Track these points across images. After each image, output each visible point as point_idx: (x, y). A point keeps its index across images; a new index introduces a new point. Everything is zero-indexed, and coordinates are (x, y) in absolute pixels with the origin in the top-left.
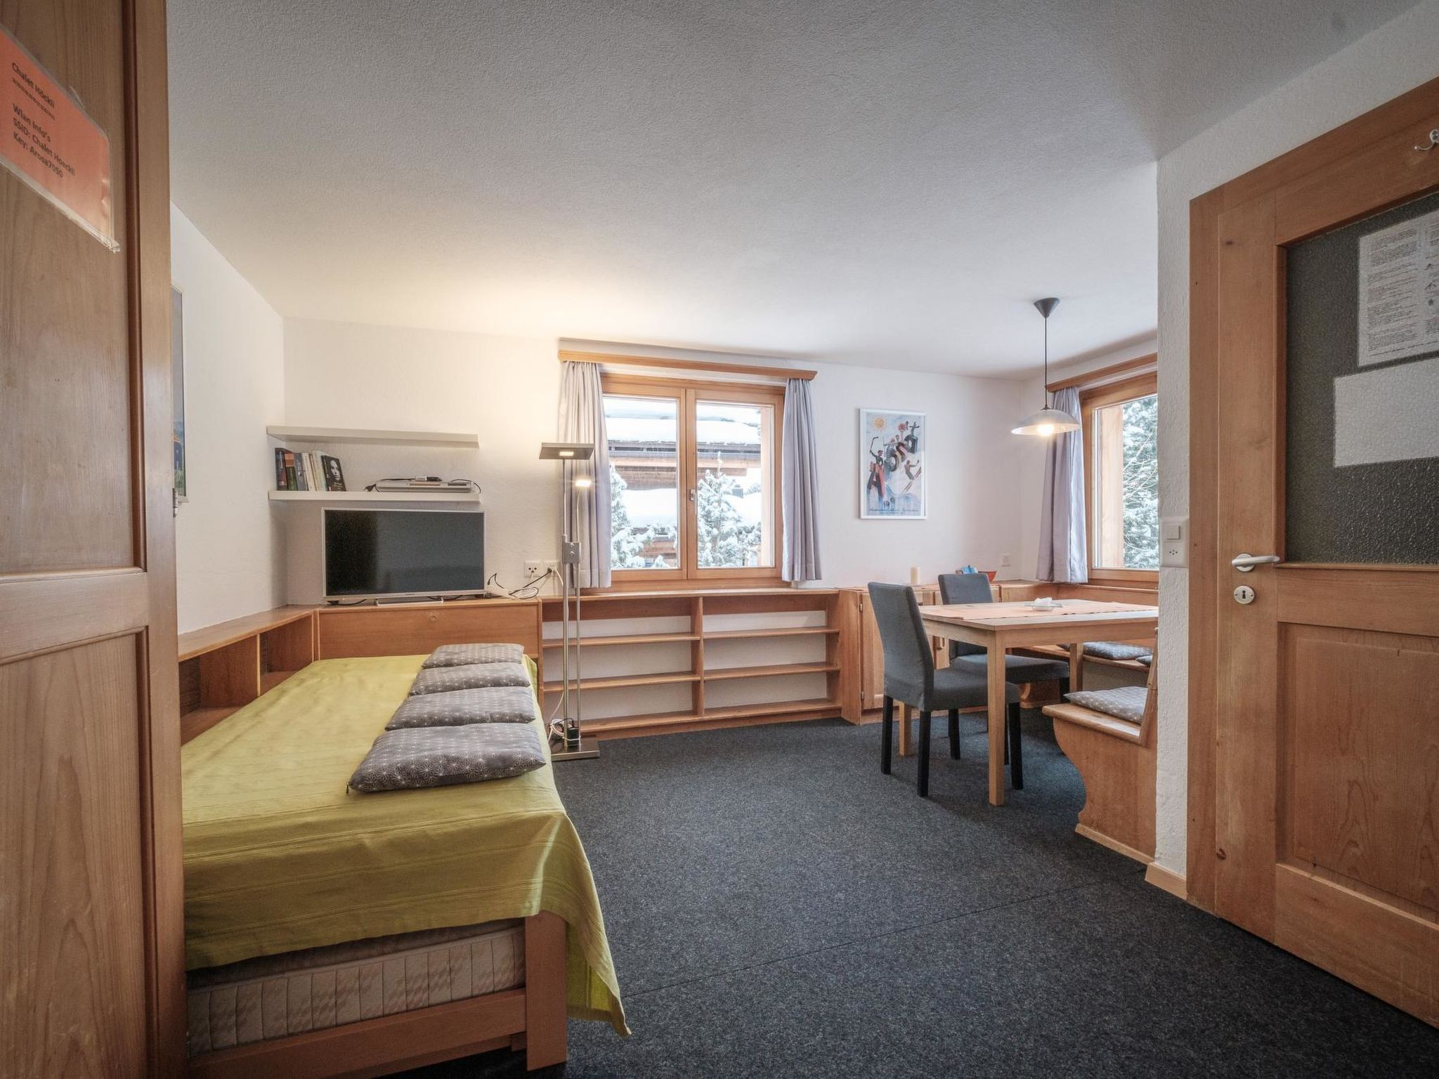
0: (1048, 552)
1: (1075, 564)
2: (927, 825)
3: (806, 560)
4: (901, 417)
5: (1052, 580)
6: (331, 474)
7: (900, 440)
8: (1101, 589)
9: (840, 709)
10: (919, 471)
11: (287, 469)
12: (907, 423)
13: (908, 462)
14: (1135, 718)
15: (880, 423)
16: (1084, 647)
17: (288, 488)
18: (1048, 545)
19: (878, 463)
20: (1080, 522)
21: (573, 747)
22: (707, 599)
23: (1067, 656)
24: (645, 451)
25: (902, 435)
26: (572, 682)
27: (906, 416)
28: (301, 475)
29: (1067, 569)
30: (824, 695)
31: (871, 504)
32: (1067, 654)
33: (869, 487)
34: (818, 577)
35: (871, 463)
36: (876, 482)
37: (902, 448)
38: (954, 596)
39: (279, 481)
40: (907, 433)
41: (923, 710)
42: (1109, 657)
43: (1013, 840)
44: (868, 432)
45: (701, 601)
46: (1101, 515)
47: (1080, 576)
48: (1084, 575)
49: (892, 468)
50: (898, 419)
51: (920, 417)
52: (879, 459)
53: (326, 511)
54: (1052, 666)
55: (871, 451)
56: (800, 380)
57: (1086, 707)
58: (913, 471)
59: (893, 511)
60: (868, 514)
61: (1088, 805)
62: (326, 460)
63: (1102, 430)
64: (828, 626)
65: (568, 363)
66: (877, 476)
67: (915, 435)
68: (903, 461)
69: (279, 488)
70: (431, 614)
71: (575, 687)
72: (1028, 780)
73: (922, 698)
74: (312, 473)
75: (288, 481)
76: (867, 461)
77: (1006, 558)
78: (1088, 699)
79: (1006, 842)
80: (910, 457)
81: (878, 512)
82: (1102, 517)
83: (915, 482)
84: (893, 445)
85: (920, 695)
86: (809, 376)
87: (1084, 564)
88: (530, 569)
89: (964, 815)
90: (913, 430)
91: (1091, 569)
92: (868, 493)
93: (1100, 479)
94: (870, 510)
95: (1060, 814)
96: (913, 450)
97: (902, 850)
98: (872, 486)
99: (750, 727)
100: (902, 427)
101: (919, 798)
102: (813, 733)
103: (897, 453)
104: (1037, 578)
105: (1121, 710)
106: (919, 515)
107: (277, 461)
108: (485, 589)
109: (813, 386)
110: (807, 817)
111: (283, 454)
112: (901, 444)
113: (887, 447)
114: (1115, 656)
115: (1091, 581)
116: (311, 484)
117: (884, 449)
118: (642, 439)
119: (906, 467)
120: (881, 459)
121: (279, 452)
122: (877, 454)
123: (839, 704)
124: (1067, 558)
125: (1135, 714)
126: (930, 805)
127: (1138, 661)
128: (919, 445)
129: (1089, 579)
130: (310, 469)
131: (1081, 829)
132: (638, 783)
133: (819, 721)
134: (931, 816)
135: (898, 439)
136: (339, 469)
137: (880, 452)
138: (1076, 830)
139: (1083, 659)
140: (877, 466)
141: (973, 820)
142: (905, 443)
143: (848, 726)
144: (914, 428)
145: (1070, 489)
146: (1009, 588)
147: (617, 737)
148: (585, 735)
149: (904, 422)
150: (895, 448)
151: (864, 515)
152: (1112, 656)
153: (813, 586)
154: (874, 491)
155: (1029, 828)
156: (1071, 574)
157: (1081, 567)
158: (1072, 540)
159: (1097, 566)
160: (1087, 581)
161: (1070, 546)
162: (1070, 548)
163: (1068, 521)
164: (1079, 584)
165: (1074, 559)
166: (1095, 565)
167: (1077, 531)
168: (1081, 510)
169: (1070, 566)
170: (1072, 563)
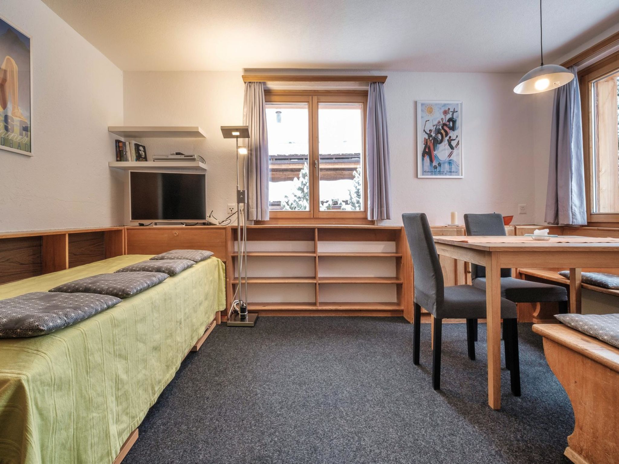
0: (553, 201)
1: (576, 210)
2: (430, 418)
3: (380, 206)
4: (445, 105)
5: (558, 224)
6: (139, 153)
7: (444, 121)
8: (598, 230)
9: (402, 311)
10: (458, 144)
11: (120, 151)
12: (449, 109)
13: (450, 137)
15: (429, 109)
16: (582, 276)
17: (120, 161)
18: (554, 194)
19: (429, 138)
20: (579, 175)
21: (243, 318)
22: (320, 230)
23: (568, 283)
24: (334, 159)
25: (445, 118)
26: (243, 278)
27: (448, 104)
28: (125, 154)
29: (568, 215)
30: (395, 300)
31: (425, 167)
32: (568, 282)
33: (423, 156)
34: (388, 218)
35: (425, 138)
36: (428, 152)
37: (445, 128)
38: (475, 230)
39: (117, 157)
40: (449, 116)
41: (435, 317)
42: (604, 286)
43: (500, 451)
44: (422, 117)
45: (316, 231)
46: (598, 171)
47: (580, 219)
48: (584, 219)
49: (439, 142)
50: (443, 106)
51: (458, 104)
52: (430, 136)
53: (131, 172)
54: (551, 289)
55: (424, 131)
56: (377, 83)
57: (575, 330)
58: (454, 143)
59: (440, 173)
60: (423, 175)
61: (576, 430)
62: (137, 146)
63: (598, 100)
64: (397, 253)
65: (247, 83)
66: (428, 148)
67: (454, 118)
68: (446, 137)
69: (117, 161)
70: (175, 231)
71: (244, 282)
72: (526, 388)
73: (435, 307)
74: (130, 152)
75: (120, 158)
76: (422, 137)
77: (523, 208)
78: (577, 321)
79: (493, 452)
80: (452, 134)
81: (429, 173)
82: (599, 171)
83: (455, 151)
84: (439, 126)
85: (434, 304)
86: (382, 80)
87: (584, 210)
88: (230, 209)
89: (464, 414)
90: (453, 114)
91: (590, 214)
92: (423, 160)
93: (597, 140)
94: (424, 172)
95: (551, 430)
96: (453, 129)
97: (401, 440)
98: (426, 155)
99: (345, 317)
100: (445, 113)
101: (433, 390)
102: (380, 326)
103: (442, 131)
104: (545, 222)
106: (459, 175)
107: (116, 146)
108: (207, 219)
109: (386, 88)
110: (345, 392)
111: (119, 143)
112: (444, 125)
113: (435, 127)
115: (590, 223)
116: (130, 159)
117: (433, 129)
118: (332, 153)
119: (448, 140)
120: (431, 136)
121: (118, 142)
122: (429, 132)
123: (402, 308)
124: (569, 205)
126: (440, 398)
128: (458, 124)
129: (588, 222)
130: (129, 151)
131: (569, 452)
132: (261, 347)
133: (388, 317)
134: (436, 410)
135: (443, 121)
136: (145, 151)
137: (430, 131)
138: (565, 453)
139: (582, 287)
140: (428, 140)
141: (470, 420)
142: (448, 123)
143: (405, 323)
144: (454, 112)
145: (570, 148)
146: (523, 229)
147: (270, 315)
148: (250, 312)
149: (447, 109)
150: (441, 128)
151: (420, 175)
152: (608, 286)
153: (386, 224)
154: (427, 159)
155: (518, 441)
156: (573, 218)
157: (581, 213)
158: (573, 190)
159: (595, 211)
160: (586, 224)
161: (572, 194)
162: (572, 196)
163: (569, 174)
164: (580, 226)
165: (575, 206)
166: (594, 210)
167: (577, 183)
168: (580, 165)
169: (572, 211)
170: (573, 209)
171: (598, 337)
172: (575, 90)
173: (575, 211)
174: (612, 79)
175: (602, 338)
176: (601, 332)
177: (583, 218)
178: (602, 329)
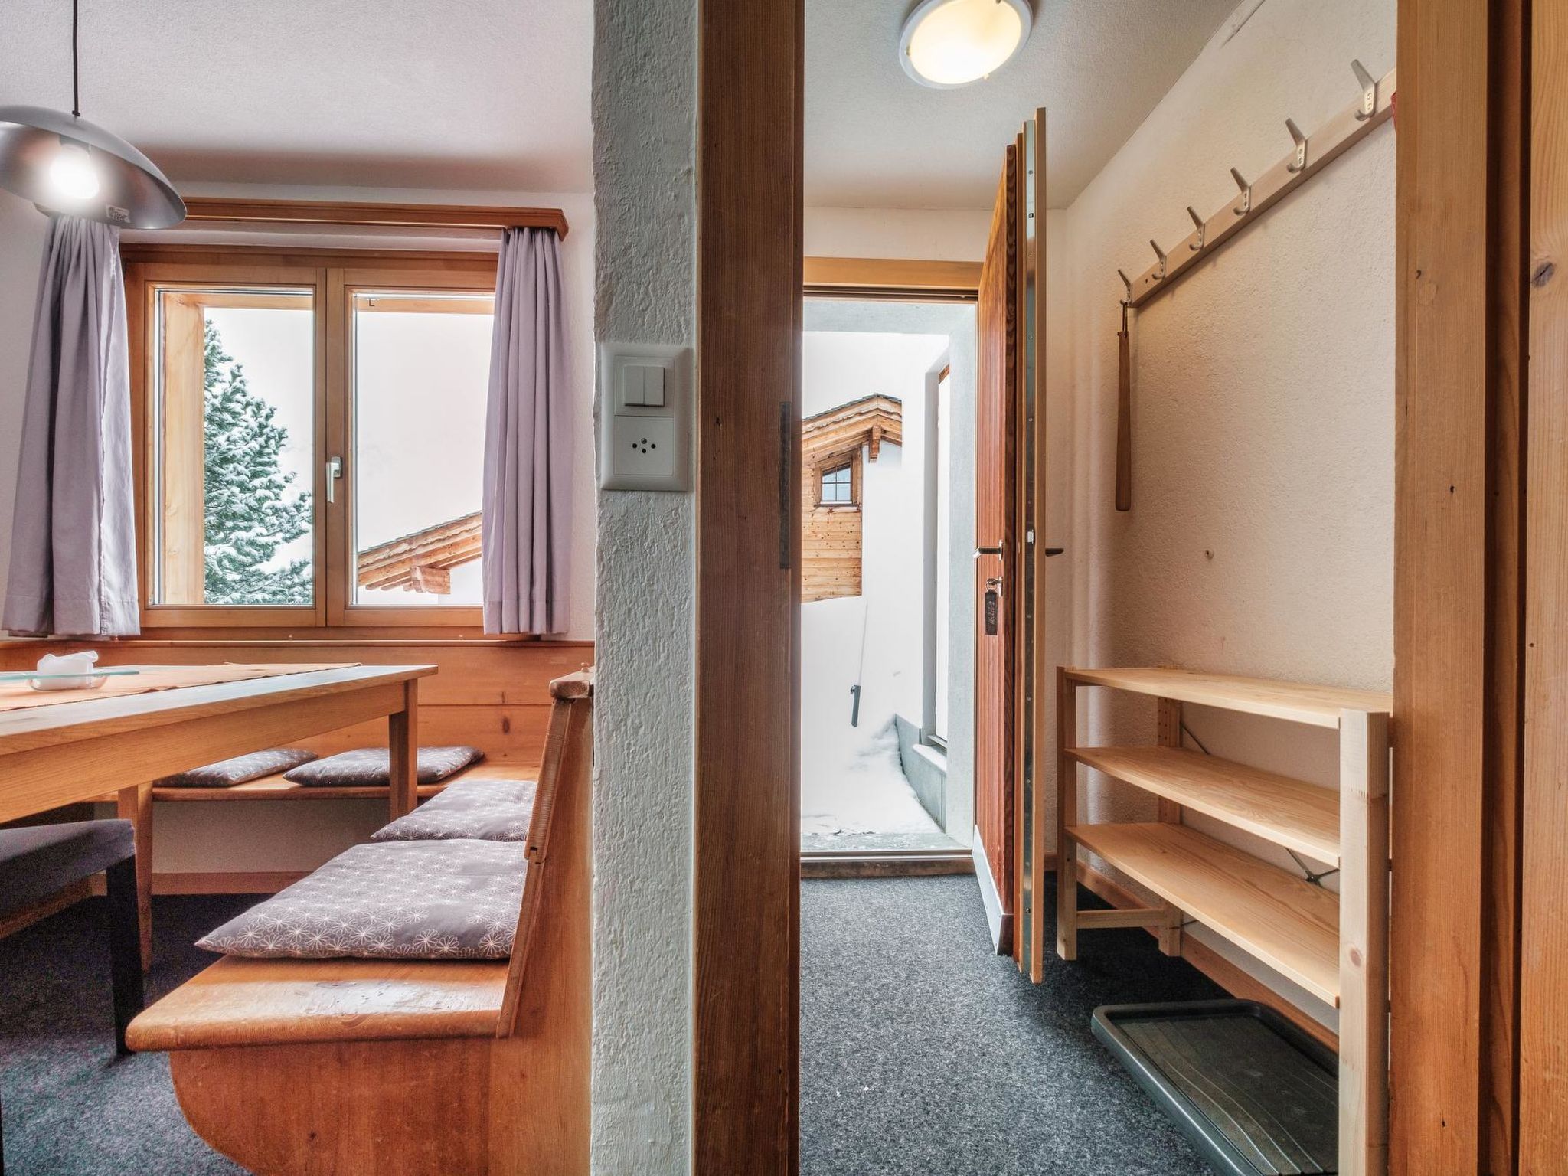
1: (112, 596)
5: (50, 635)
8: (172, 646)
14: (446, 948)
20: (122, 506)
29: (90, 609)
47: (122, 619)
48: (133, 621)
63: (166, 339)
78: (283, 930)
87: (132, 597)
91: (145, 609)
93: (162, 431)
105: (397, 935)
114: (233, 778)
115: (147, 631)
124: (91, 581)
125: (442, 936)
127: (288, 778)
129: (141, 628)
145: (97, 431)
156: (102, 617)
157: (125, 604)
158: (103, 543)
159: (156, 602)
160: (138, 632)
161: (100, 555)
162: (99, 559)
163: (92, 499)
164: (121, 638)
165: (110, 585)
166: (154, 600)
167: (115, 526)
168: (123, 481)
169: (100, 600)
170: (103, 593)
171: (356, 955)
172: (113, 281)
173: (108, 598)
174: (196, 305)
175: (372, 952)
176: (363, 934)
177: (130, 617)
178: (362, 922)
